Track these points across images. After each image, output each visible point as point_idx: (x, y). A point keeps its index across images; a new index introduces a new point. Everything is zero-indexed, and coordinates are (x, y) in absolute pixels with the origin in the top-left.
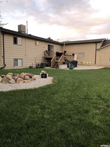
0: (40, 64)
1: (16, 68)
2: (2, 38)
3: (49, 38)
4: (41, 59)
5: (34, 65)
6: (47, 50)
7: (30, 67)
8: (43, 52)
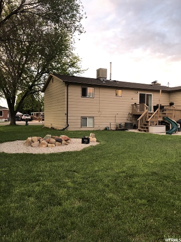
0: (123, 124)
1: (84, 129)
2: (66, 91)
3: (155, 82)
4: (127, 116)
5: (114, 126)
6: (138, 102)
7: (106, 129)
8: (131, 106)
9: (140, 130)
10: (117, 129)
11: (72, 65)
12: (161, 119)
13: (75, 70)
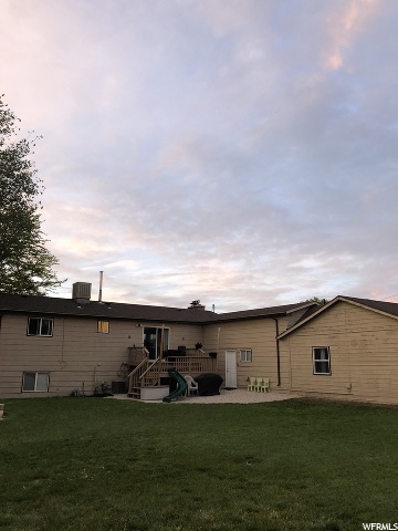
0: (109, 384)
1: (26, 395)
4: (118, 368)
5: (90, 389)
6: (140, 343)
8: (126, 350)
9: (131, 396)
10: (96, 395)
11: (39, 272)
12: (165, 375)
13: (40, 280)
